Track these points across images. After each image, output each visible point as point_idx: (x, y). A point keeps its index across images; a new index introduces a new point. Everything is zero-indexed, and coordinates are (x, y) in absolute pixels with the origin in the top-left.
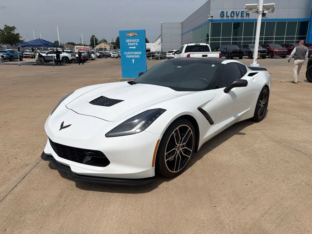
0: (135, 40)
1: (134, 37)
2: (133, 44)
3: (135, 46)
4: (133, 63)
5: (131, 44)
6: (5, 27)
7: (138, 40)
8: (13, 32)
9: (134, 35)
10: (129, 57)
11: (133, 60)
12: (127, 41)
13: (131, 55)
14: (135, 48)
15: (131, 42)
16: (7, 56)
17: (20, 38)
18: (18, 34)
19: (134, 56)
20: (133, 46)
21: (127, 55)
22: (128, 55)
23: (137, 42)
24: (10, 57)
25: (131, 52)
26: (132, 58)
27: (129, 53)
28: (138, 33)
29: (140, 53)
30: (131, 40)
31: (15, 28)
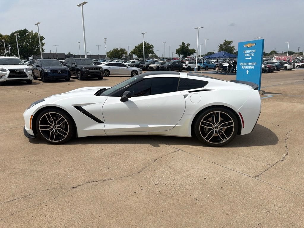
0: (251, 51)
1: (251, 48)
2: (249, 55)
3: (251, 57)
4: (247, 74)
5: (247, 55)
6: (225, 42)
7: (255, 51)
8: (229, 46)
9: (251, 46)
10: (244, 68)
11: (248, 71)
12: (245, 52)
13: (246, 66)
14: (250, 58)
15: (248, 53)
16: (204, 66)
17: (234, 50)
18: (234, 47)
19: (249, 67)
20: (249, 57)
21: (242, 66)
22: (244, 66)
23: (253, 53)
24: (205, 67)
25: (247, 63)
26: (247, 69)
27: (245, 64)
28: (255, 44)
29: (255, 64)
30: (248, 51)
31: (232, 42)
